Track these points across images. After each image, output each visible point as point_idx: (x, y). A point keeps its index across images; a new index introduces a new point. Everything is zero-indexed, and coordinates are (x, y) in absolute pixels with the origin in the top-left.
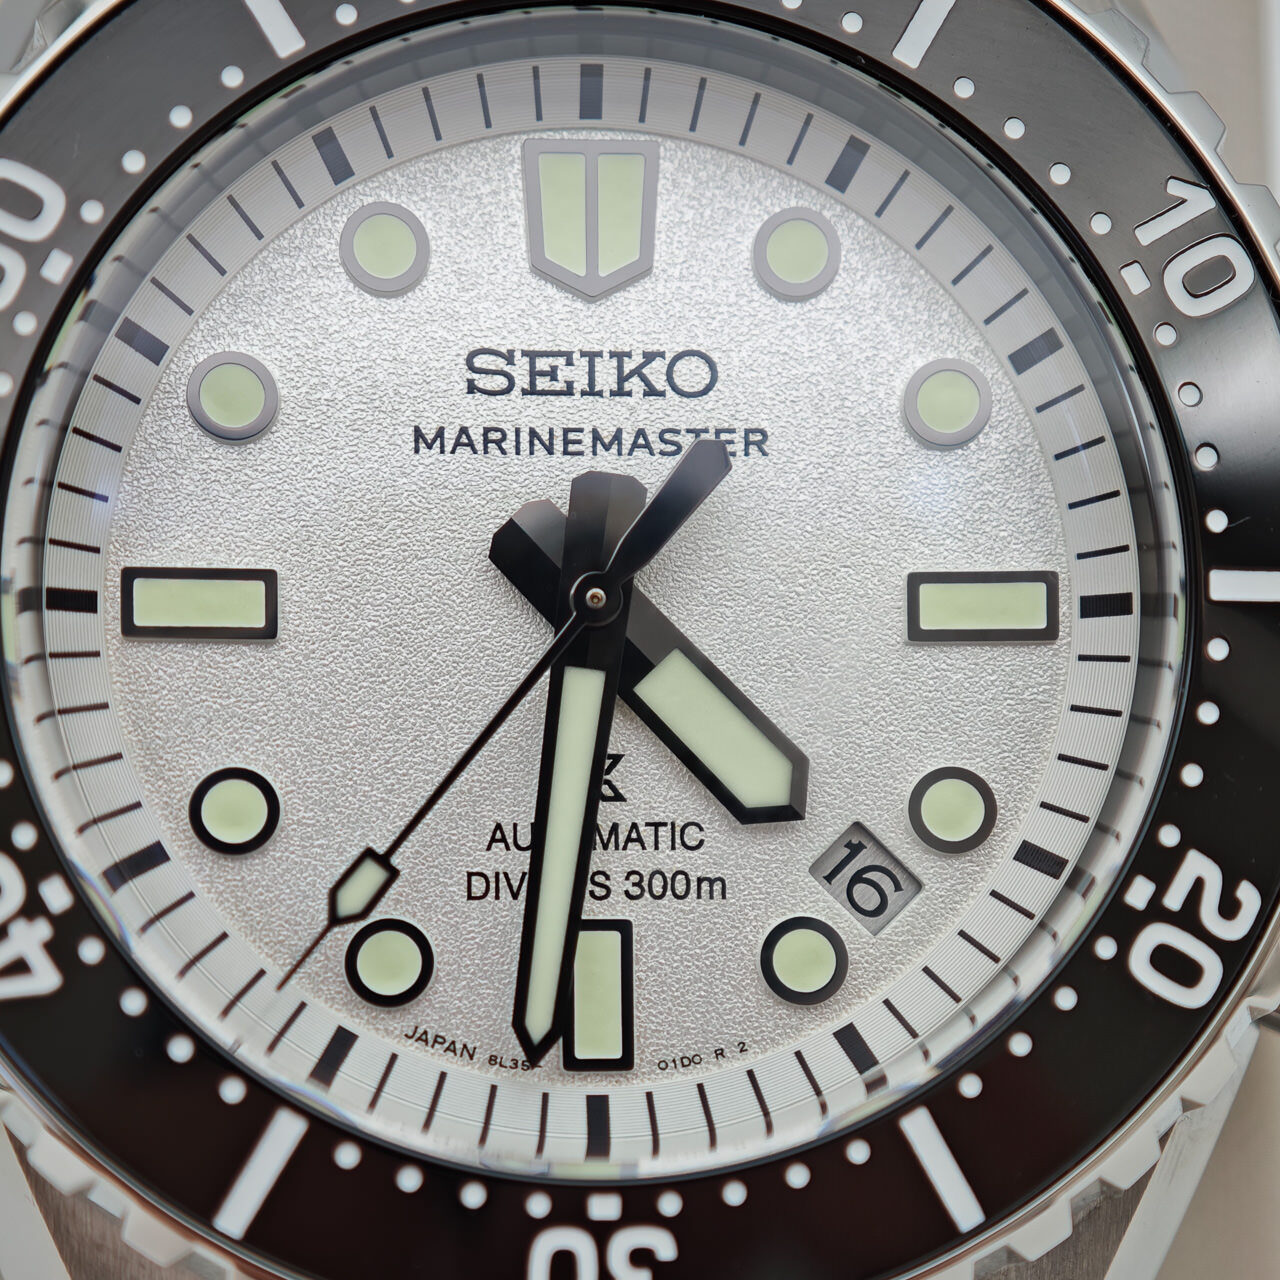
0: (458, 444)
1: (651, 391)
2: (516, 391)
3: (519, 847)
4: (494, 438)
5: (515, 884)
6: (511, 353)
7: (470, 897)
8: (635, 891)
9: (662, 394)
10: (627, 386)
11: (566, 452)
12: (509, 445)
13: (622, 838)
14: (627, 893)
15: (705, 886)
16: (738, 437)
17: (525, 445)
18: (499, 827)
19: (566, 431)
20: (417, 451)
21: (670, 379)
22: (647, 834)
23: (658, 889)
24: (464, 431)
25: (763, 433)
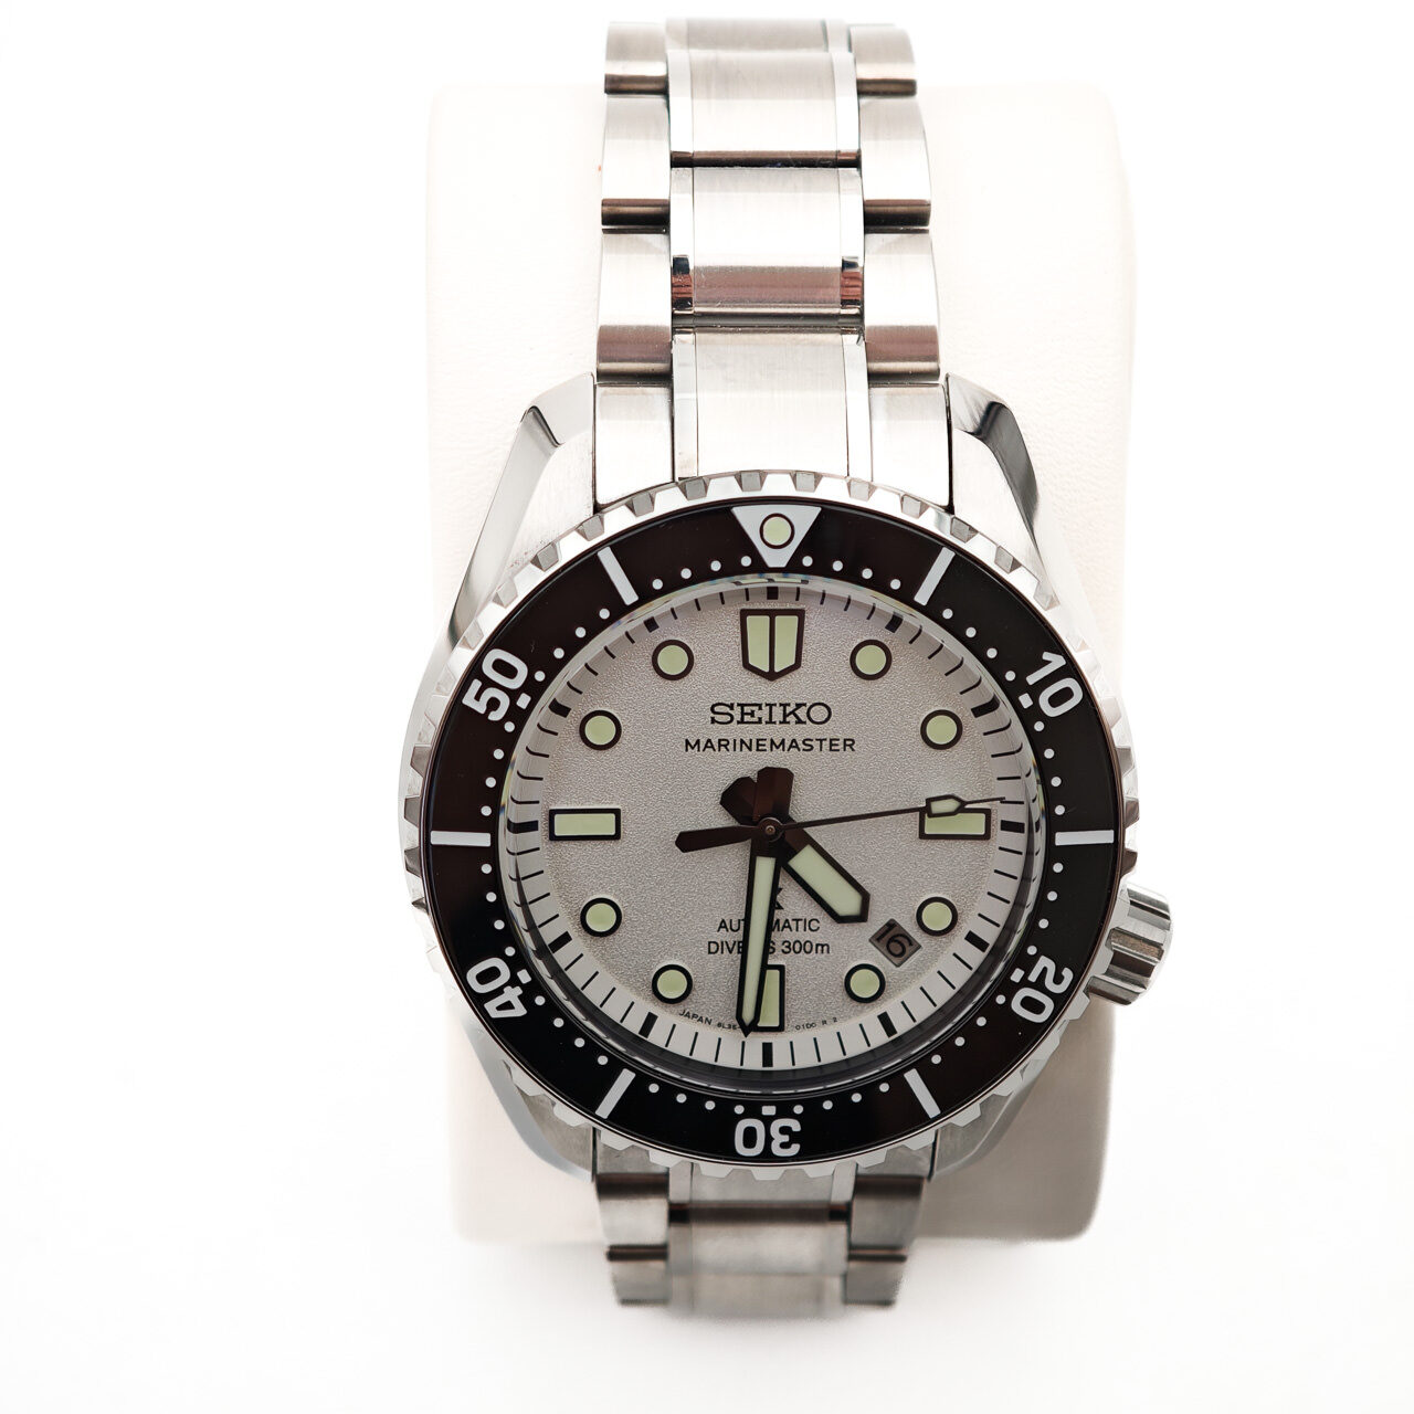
0: (706, 746)
1: (799, 721)
2: (735, 721)
3: (733, 930)
4: (723, 744)
5: (731, 946)
6: (732, 704)
7: (710, 953)
8: (787, 950)
9: (805, 723)
10: (788, 719)
11: (758, 750)
12: (731, 747)
13: (781, 926)
14: (783, 951)
15: (820, 948)
16: (841, 742)
17: (738, 746)
18: (723, 921)
19: (758, 740)
20: (687, 750)
21: (808, 716)
22: (793, 924)
23: (797, 949)
24: (709, 741)
25: (852, 740)
